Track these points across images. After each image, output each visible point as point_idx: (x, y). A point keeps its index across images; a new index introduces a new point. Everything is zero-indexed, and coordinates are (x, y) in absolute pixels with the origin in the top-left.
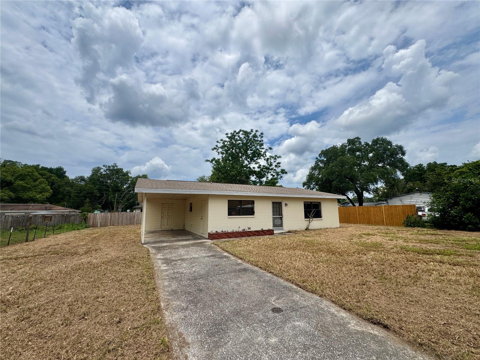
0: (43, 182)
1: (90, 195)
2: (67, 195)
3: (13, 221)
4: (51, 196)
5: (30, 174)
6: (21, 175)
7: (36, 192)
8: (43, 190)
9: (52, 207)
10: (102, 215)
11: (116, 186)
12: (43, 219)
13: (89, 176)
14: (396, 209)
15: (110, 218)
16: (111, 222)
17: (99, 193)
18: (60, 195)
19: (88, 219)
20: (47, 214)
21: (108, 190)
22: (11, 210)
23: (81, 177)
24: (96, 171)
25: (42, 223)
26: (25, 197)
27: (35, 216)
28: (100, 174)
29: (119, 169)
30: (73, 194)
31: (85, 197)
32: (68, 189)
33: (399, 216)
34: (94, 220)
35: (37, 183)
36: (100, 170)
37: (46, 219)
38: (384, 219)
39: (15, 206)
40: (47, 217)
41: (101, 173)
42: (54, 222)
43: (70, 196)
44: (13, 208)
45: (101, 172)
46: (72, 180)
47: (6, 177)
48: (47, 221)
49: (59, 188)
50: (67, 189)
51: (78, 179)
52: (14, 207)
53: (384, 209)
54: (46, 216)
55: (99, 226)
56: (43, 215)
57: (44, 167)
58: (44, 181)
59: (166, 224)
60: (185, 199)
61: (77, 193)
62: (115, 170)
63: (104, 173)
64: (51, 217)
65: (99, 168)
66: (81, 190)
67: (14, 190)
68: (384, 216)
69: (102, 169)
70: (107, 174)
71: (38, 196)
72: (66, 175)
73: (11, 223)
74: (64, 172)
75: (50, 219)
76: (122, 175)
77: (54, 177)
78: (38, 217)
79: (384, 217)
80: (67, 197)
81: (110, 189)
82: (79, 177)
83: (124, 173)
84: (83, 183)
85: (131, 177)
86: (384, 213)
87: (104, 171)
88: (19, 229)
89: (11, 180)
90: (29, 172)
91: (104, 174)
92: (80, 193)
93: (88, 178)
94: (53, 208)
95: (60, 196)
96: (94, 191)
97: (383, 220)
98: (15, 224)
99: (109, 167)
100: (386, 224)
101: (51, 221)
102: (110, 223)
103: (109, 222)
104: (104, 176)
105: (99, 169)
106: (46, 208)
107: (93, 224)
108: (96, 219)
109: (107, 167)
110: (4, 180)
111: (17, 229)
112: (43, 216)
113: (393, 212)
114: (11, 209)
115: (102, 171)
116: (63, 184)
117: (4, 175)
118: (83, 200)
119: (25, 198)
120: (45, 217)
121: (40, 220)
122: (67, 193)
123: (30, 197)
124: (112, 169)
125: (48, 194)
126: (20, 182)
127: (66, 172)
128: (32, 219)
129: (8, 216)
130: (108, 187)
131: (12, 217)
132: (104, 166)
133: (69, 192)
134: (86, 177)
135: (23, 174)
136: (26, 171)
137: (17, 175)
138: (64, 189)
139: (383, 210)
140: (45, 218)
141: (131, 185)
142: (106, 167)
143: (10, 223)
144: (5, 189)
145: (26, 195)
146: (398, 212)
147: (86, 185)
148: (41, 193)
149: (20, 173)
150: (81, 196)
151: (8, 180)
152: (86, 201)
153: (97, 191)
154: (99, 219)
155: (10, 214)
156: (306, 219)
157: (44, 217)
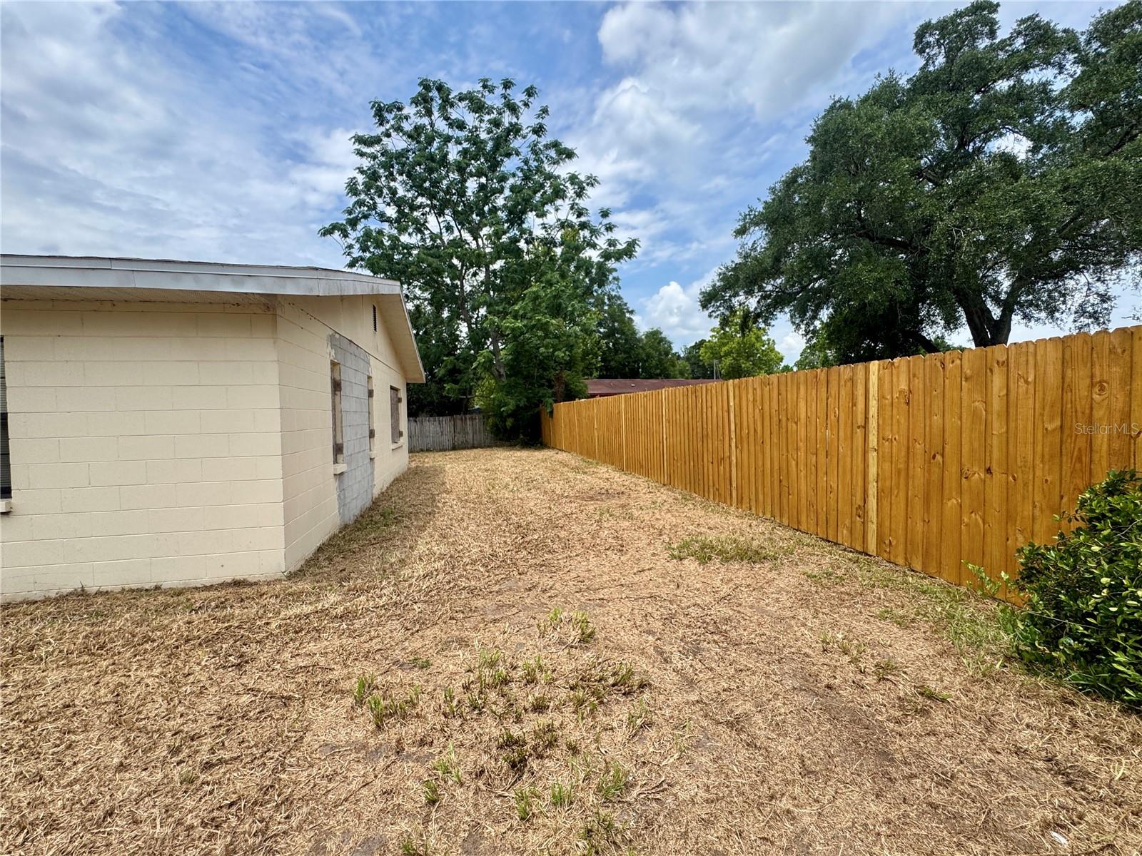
14: (986, 386)
33: (998, 476)
38: (872, 491)
53: (881, 397)
68: (873, 456)
79: (873, 471)
86: (873, 440)
97: (858, 501)
100: (880, 540)
113: (951, 422)
139: (873, 411)
146: (997, 427)
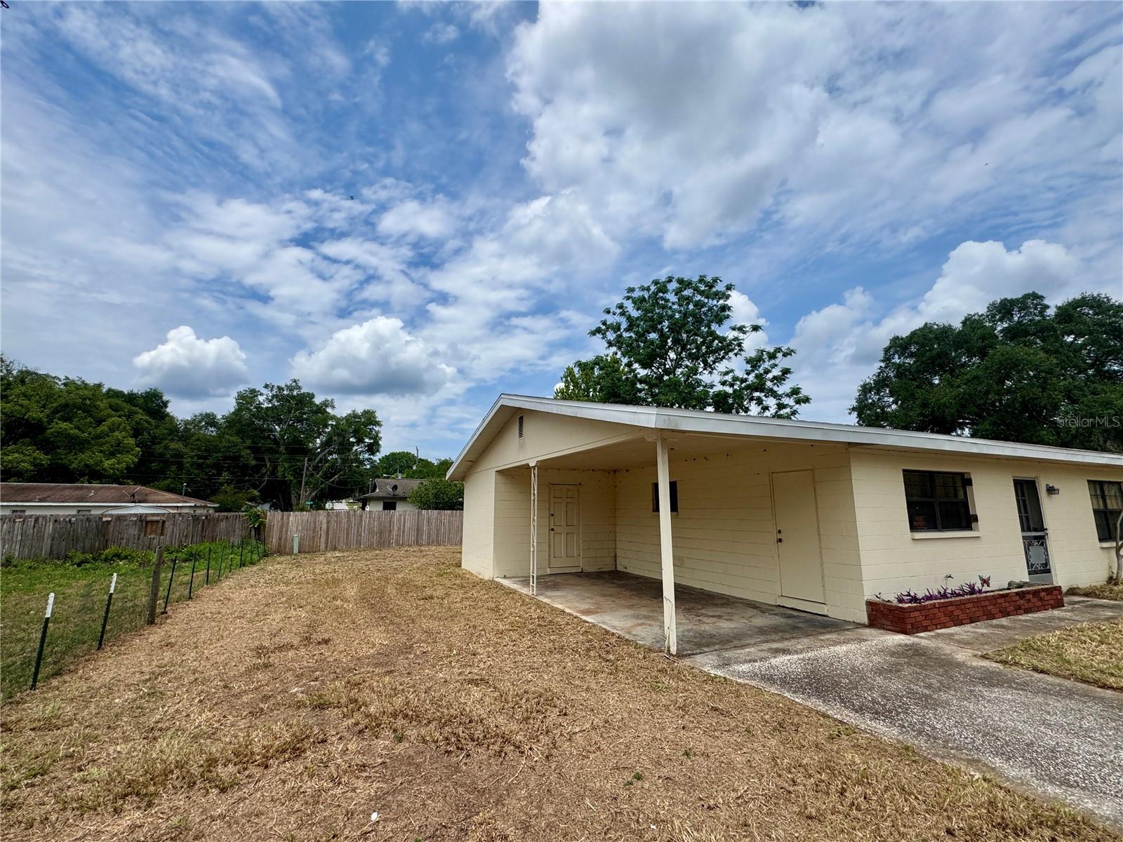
0: (118, 427)
1: (232, 462)
2: (173, 463)
3: (56, 535)
4: (138, 462)
5: (88, 402)
6: (66, 406)
7: (101, 452)
8: (118, 449)
9: (147, 495)
10: (305, 518)
11: (296, 441)
12: (140, 531)
13: (226, 413)
15: (324, 526)
16: (327, 539)
17: (255, 458)
18: (154, 461)
19: (266, 529)
20: (153, 515)
21: (277, 452)
22: (41, 501)
23: (208, 415)
24: (247, 399)
25: (139, 539)
26: (73, 465)
27: (120, 518)
28: (255, 407)
29: (304, 394)
30: (189, 460)
31: (219, 468)
32: (177, 446)
34: (281, 532)
35: (104, 428)
36: (257, 396)
37: (149, 526)
39: (52, 489)
40: (152, 522)
41: (259, 407)
42: (171, 537)
43: (180, 466)
44: (46, 494)
45: (260, 404)
46: (187, 423)
47: (28, 410)
48: (152, 536)
49: (153, 443)
50: (173, 445)
51: (200, 422)
52: (49, 493)
54: (149, 519)
55: (296, 550)
56: (141, 515)
57: (113, 391)
58: (120, 424)
59: (563, 554)
60: (615, 471)
61: (199, 457)
62: (293, 397)
63: (266, 405)
64: (164, 522)
65: (253, 391)
66: (209, 448)
67: (47, 446)
69: (261, 394)
70: (274, 407)
71: (107, 464)
72: (168, 410)
73: (53, 540)
74: (163, 402)
75: (159, 531)
76: (312, 411)
77: (141, 416)
78: (125, 523)
80: (174, 468)
81: (282, 449)
82: (201, 415)
83: (318, 406)
84: (212, 431)
85: (333, 418)
87: (267, 399)
88: (77, 560)
89: (40, 420)
90: (84, 399)
91: (267, 408)
92: (206, 458)
93: (227, 418)
94: (150, 498)
95: (154, 466)
96: (243, 453)
98: (64, 543)
99: (280, 388)
101: (162, 534)
102: (327, 543)
103: (323, 540)
104: (266, 413)
105: (254, 393)
106: (133, 495)
107: (279, 545)
108: (287, 531)
109: (275, 390)
110: (23, 419)
111: (71, 558)
112: (141, 521)
114: (41, 497)
115: (261, 398)
116: (163, 434)
117: (22, 406)
118: (214, 475)
119: (74, 468)
120: (147, 522)
121: (133, 531)
122: (173, 456)
123: (87, 466)
124: (288, 395)
125: (130, 459)
126: (64, 425)
127: (169, 405)
128: (111, 530)
129: (44, 517)
130: (275, 441)
131: (56, 521)
132: (266, 386)
133: (178, 455)
134: (219, 417)
135: (71, 402)
136: (78, 394)
137: (54, 405)
138: (166, 447)
140: (146, 526)
141: (335, 438)
142: (272, 390)
143: (50, 541)
144: (24, 444)
145: (77, 461)
147: (220, 437)
148: (112, 454)
149: (62, 401)
150: (208, 466)
151: (33, 419)
152: (221, 479)
153: (248, 451)
154: (294, 529)
155: (48, 513)
156: (1105, 545)
157: (144, 523)
